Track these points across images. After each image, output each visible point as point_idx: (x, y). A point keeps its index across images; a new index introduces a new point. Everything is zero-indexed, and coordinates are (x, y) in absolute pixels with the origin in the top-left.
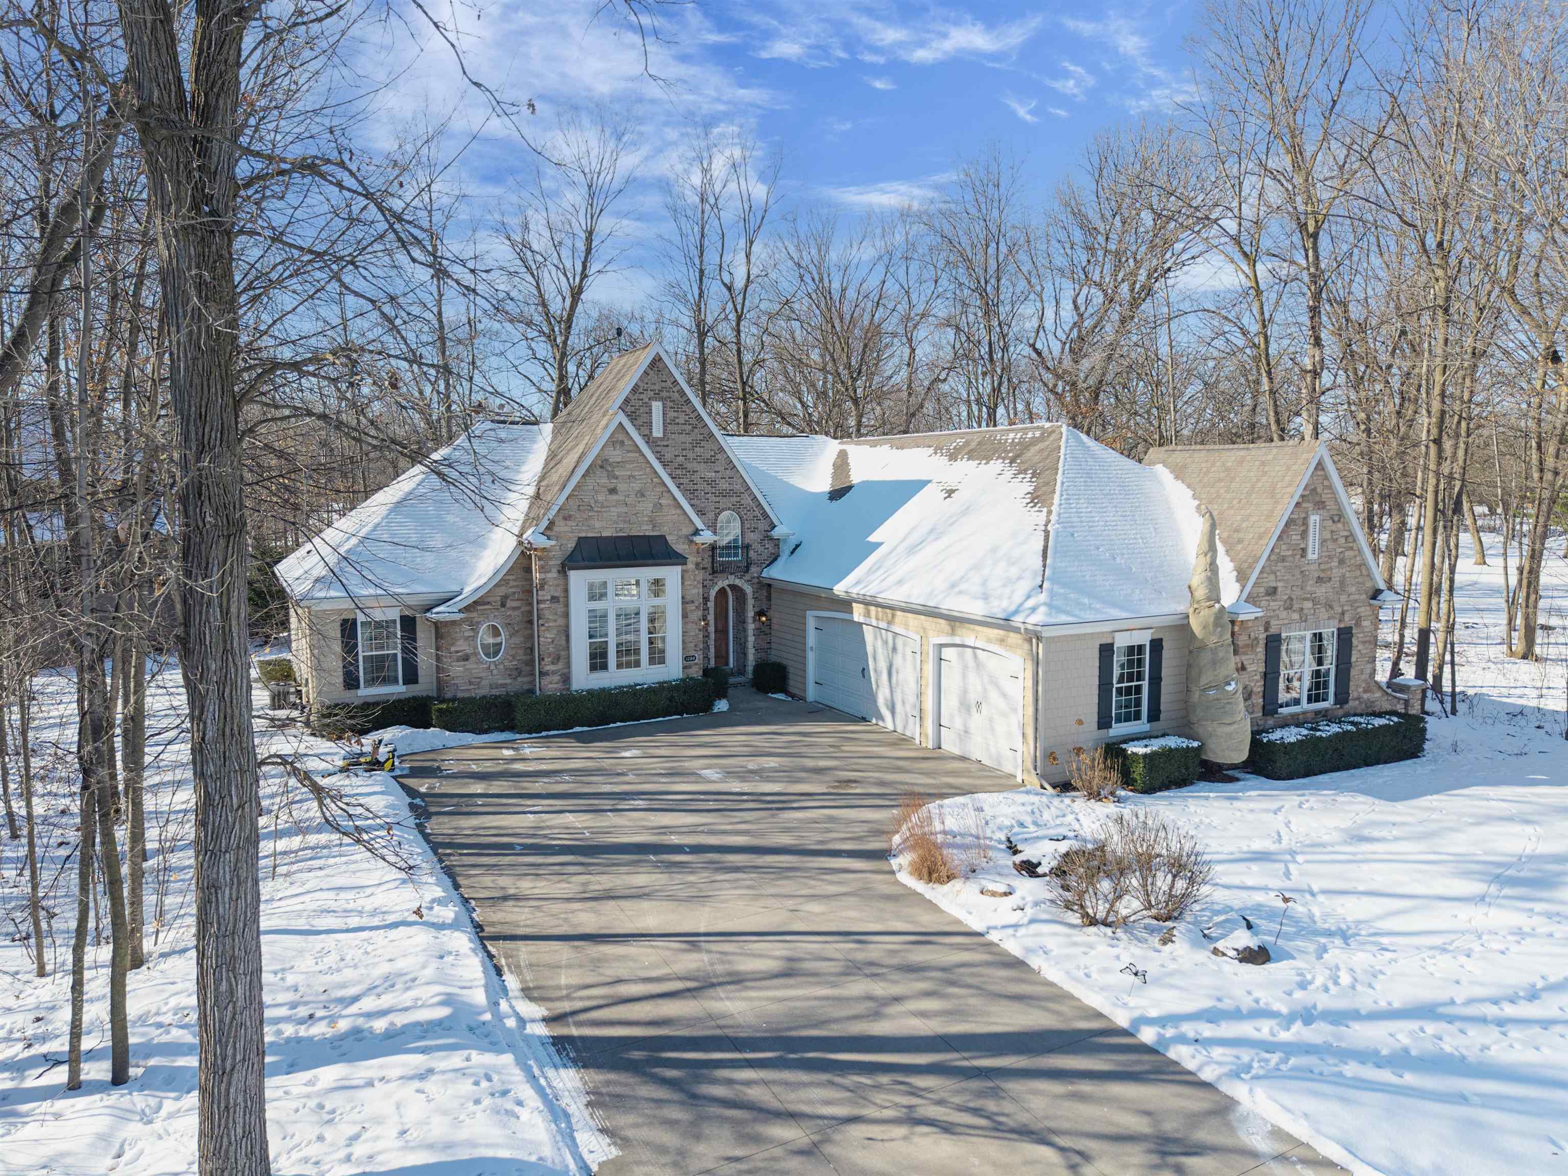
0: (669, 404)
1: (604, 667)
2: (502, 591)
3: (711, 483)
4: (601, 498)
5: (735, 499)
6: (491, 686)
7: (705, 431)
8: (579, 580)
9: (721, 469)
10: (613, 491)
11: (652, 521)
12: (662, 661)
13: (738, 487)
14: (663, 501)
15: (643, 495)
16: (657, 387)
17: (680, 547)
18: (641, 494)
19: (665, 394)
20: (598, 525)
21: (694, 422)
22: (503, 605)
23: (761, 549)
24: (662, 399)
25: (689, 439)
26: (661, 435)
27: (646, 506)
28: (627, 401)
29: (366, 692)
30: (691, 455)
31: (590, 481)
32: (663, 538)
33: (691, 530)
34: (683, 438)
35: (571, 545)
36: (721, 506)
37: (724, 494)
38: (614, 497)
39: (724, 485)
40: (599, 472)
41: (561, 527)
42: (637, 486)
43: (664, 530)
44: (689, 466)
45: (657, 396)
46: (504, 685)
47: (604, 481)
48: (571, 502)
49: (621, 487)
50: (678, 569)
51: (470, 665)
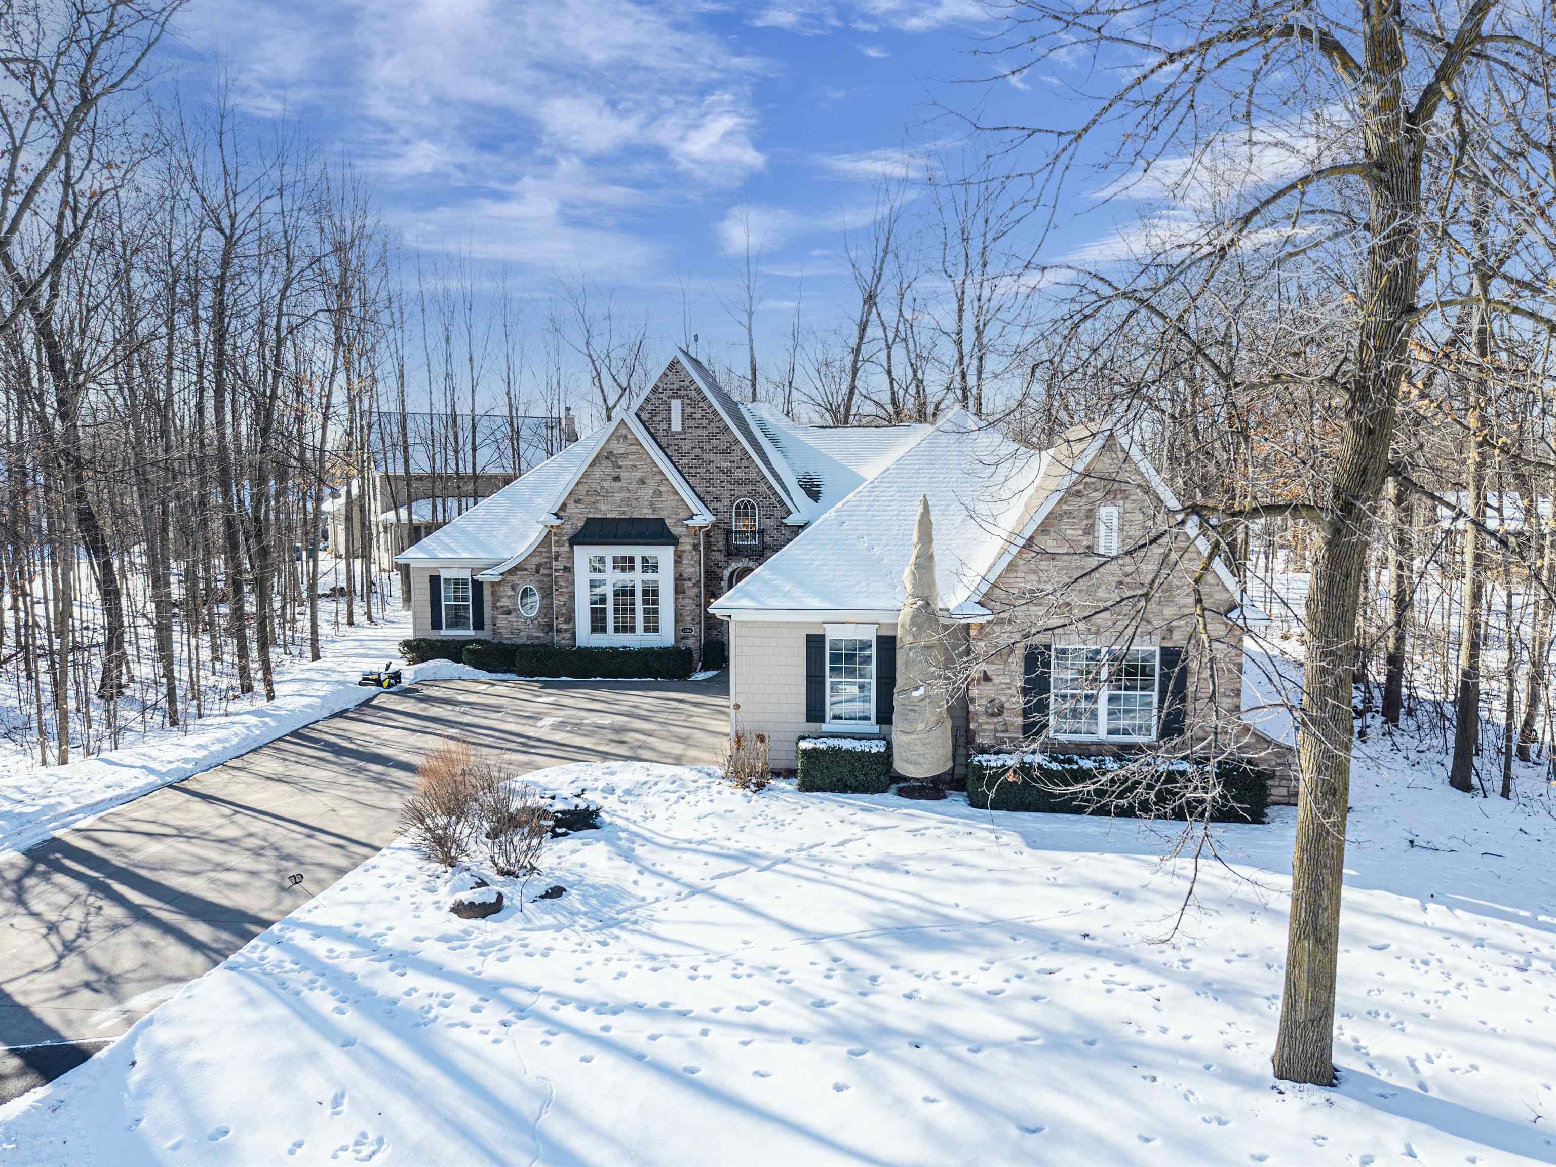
0: (687, 401)
1: (604, 631)
2: (535, 560)
3: (728, 472)
4: (606, 484)
5: (750, 487)
7: (721, 425)
8: (583, 555)
9: (737, 459)
10: (617, 479)
11: (652, 505)
12: (656, 629)
13: (753, 475)
14: (662, 489)
16: (676, 387)
17: (676, 529)
18: (642, 481)
19: (682, 393)
20: (603, 507)
21: (711, 416)
22: (536, 571)
23: (777, 535)
24: (679, 397)
25: (705, 432)
26: (679, 429)
27: (647, 493)
28: (647, 400)
30: (707, 447)
31: (597, 470)
32: (662, 521)
34: (700, 431)
35: (580, 524)
36: (737, 493)
37: (740, 482)
38: (618, 484)
39: (739, 474)
40: (605, 462)
41: (572, 509)
42: (638, 474)
43: (664, 515)
44: (705, 456)
45: (676, 395)
47: (609, 470)
48: (581, 488)
49: (624, 475)
50: (672, 548)
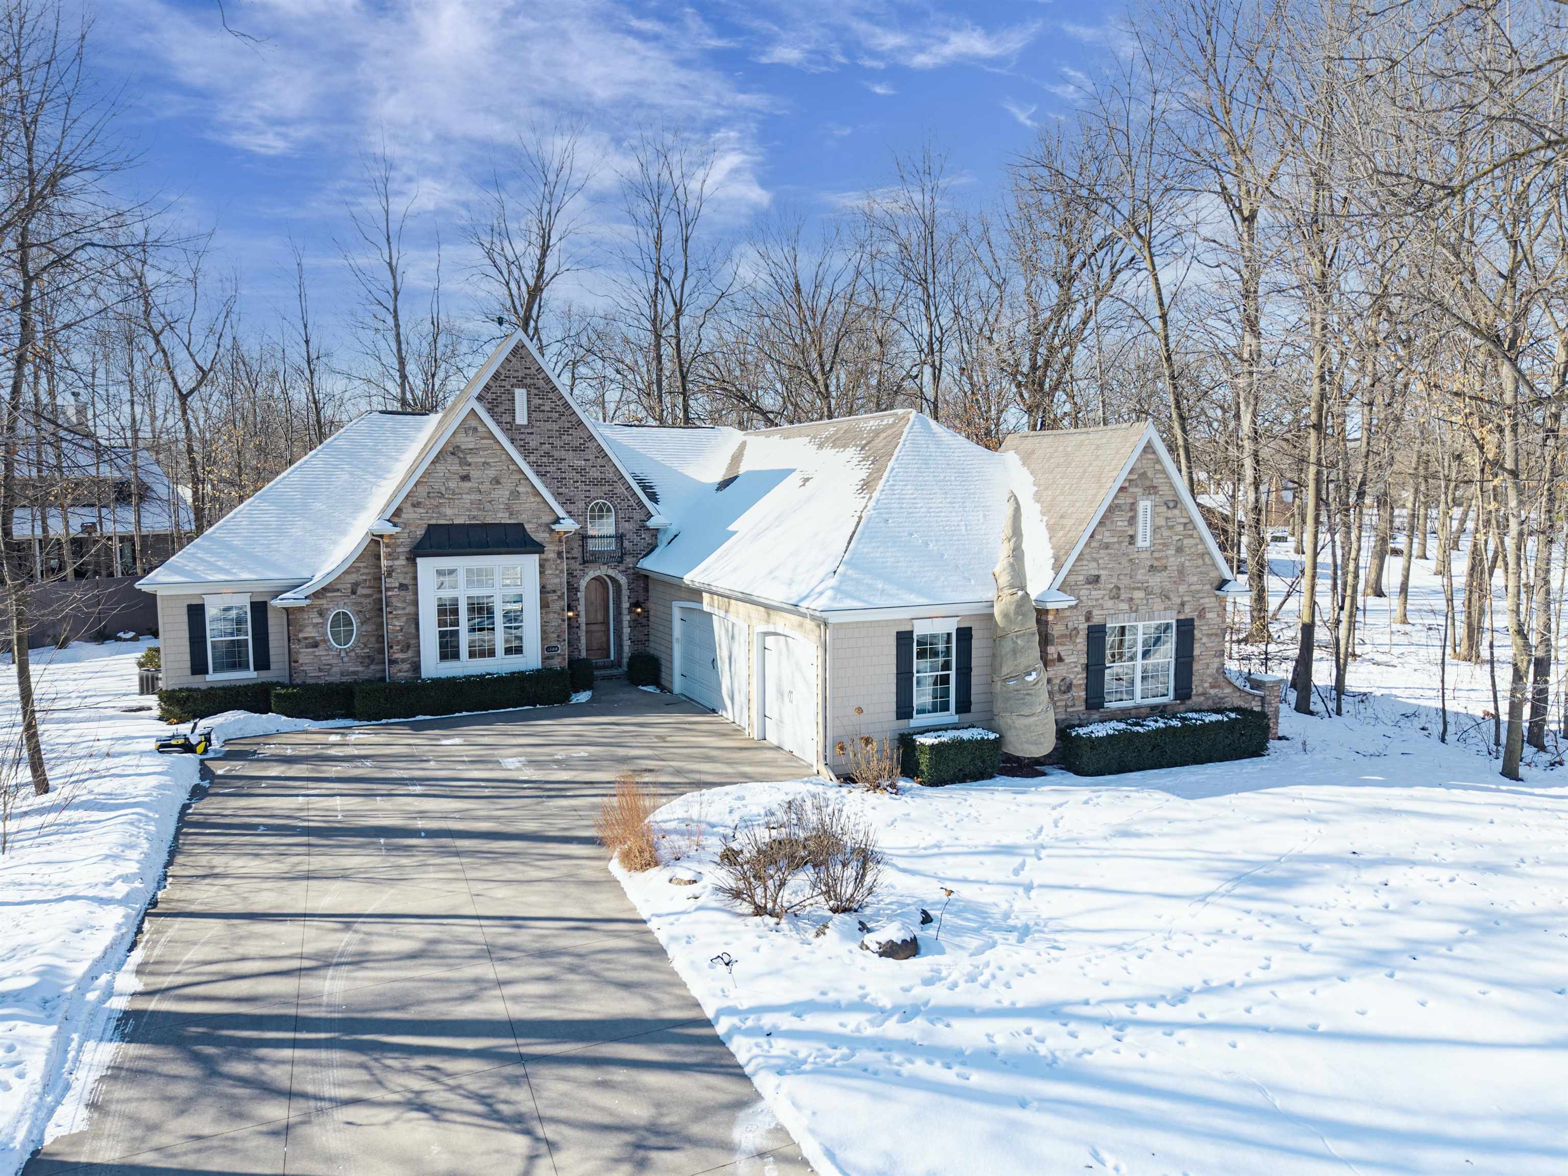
0: (533, 391)
1: (456, 656)
2: (353, 578)
3: (581, 471)
4: (452, 485)
5: (607, 488)
6: (342, 674)
7: (573, 419)
8: (427, 566)
9: (591, 457)
10: (465, 478)
11: (508, 508)
12: (519, 650)
13: (610, 476)
14: (520, 489)
15: (498, 483)
16: (520, 374)
17: (540, 536)
18: (497, 481)
19: (528, 381)
20: (449, 512)
21: (561, 409)
22: (354, 592)
23: (636, 539)
24: (525, 386)
25: (555, 427)
26: (525, 422)
27: (502, 494)
28: (487, 388)
29: (215, 678)
30: (558, 443)
31: (440, 468)
32: (520, 526)
33: (551, 518)
34: (548, 425)
35: (420, 532)
36: (593, 495)
37: (596, 483)
38: (467, 485)
39: (594, 473)
40: (450, 459)
41: (409, 514)
42: (491, 473)
43: (522, 518)
44: (556, 454)
45: (520, 383)
46: (355, 673)
47: (456, 468)
48: (420, 489)
49: (474, 474)
50: (536, 557)
51: (319, 651)
